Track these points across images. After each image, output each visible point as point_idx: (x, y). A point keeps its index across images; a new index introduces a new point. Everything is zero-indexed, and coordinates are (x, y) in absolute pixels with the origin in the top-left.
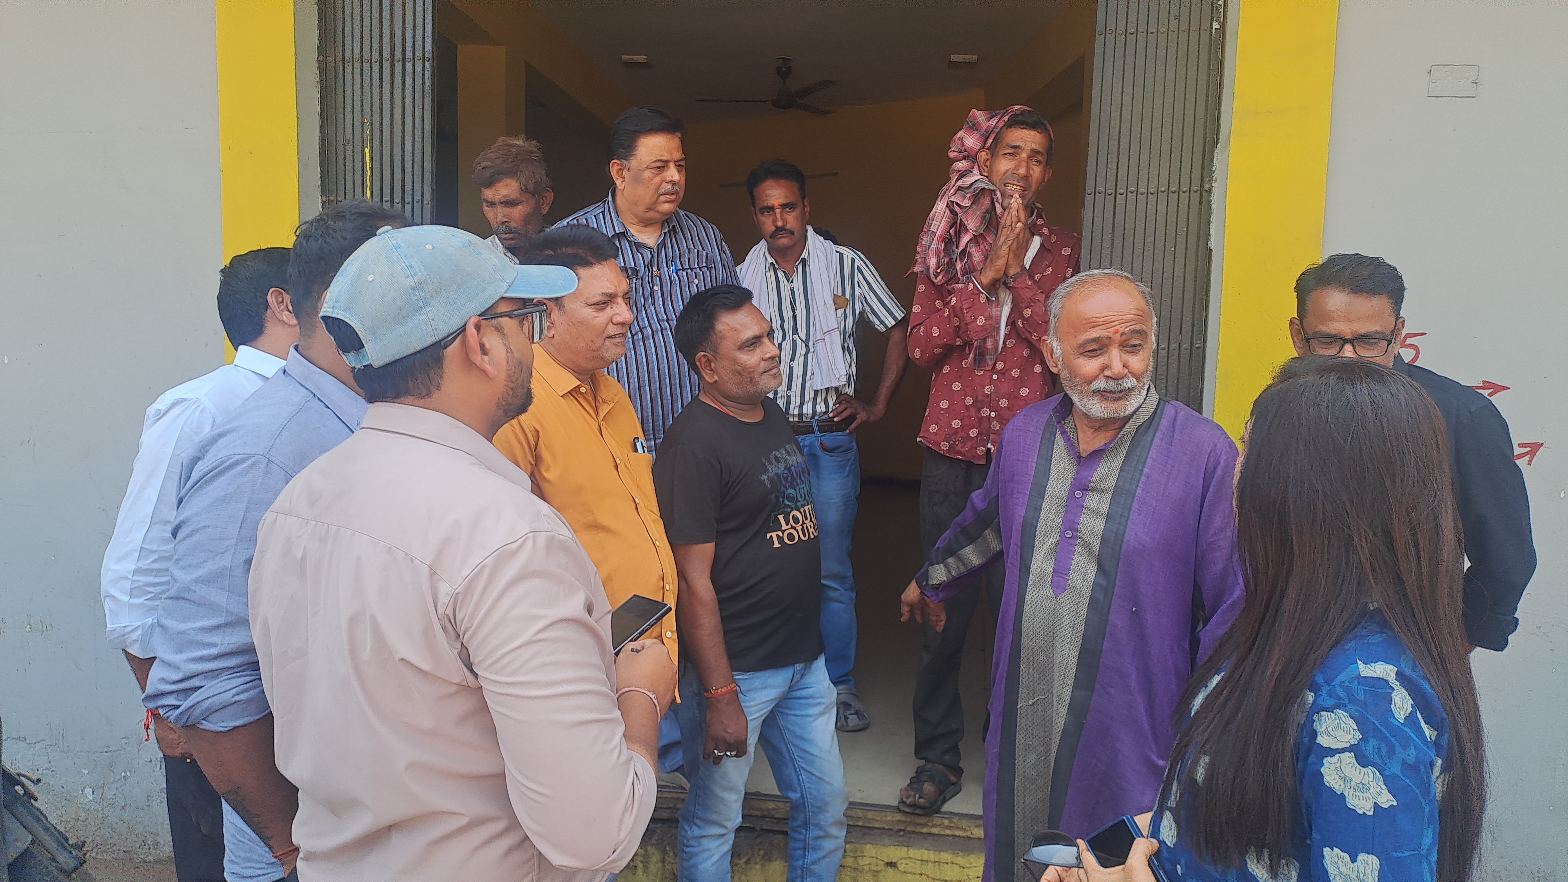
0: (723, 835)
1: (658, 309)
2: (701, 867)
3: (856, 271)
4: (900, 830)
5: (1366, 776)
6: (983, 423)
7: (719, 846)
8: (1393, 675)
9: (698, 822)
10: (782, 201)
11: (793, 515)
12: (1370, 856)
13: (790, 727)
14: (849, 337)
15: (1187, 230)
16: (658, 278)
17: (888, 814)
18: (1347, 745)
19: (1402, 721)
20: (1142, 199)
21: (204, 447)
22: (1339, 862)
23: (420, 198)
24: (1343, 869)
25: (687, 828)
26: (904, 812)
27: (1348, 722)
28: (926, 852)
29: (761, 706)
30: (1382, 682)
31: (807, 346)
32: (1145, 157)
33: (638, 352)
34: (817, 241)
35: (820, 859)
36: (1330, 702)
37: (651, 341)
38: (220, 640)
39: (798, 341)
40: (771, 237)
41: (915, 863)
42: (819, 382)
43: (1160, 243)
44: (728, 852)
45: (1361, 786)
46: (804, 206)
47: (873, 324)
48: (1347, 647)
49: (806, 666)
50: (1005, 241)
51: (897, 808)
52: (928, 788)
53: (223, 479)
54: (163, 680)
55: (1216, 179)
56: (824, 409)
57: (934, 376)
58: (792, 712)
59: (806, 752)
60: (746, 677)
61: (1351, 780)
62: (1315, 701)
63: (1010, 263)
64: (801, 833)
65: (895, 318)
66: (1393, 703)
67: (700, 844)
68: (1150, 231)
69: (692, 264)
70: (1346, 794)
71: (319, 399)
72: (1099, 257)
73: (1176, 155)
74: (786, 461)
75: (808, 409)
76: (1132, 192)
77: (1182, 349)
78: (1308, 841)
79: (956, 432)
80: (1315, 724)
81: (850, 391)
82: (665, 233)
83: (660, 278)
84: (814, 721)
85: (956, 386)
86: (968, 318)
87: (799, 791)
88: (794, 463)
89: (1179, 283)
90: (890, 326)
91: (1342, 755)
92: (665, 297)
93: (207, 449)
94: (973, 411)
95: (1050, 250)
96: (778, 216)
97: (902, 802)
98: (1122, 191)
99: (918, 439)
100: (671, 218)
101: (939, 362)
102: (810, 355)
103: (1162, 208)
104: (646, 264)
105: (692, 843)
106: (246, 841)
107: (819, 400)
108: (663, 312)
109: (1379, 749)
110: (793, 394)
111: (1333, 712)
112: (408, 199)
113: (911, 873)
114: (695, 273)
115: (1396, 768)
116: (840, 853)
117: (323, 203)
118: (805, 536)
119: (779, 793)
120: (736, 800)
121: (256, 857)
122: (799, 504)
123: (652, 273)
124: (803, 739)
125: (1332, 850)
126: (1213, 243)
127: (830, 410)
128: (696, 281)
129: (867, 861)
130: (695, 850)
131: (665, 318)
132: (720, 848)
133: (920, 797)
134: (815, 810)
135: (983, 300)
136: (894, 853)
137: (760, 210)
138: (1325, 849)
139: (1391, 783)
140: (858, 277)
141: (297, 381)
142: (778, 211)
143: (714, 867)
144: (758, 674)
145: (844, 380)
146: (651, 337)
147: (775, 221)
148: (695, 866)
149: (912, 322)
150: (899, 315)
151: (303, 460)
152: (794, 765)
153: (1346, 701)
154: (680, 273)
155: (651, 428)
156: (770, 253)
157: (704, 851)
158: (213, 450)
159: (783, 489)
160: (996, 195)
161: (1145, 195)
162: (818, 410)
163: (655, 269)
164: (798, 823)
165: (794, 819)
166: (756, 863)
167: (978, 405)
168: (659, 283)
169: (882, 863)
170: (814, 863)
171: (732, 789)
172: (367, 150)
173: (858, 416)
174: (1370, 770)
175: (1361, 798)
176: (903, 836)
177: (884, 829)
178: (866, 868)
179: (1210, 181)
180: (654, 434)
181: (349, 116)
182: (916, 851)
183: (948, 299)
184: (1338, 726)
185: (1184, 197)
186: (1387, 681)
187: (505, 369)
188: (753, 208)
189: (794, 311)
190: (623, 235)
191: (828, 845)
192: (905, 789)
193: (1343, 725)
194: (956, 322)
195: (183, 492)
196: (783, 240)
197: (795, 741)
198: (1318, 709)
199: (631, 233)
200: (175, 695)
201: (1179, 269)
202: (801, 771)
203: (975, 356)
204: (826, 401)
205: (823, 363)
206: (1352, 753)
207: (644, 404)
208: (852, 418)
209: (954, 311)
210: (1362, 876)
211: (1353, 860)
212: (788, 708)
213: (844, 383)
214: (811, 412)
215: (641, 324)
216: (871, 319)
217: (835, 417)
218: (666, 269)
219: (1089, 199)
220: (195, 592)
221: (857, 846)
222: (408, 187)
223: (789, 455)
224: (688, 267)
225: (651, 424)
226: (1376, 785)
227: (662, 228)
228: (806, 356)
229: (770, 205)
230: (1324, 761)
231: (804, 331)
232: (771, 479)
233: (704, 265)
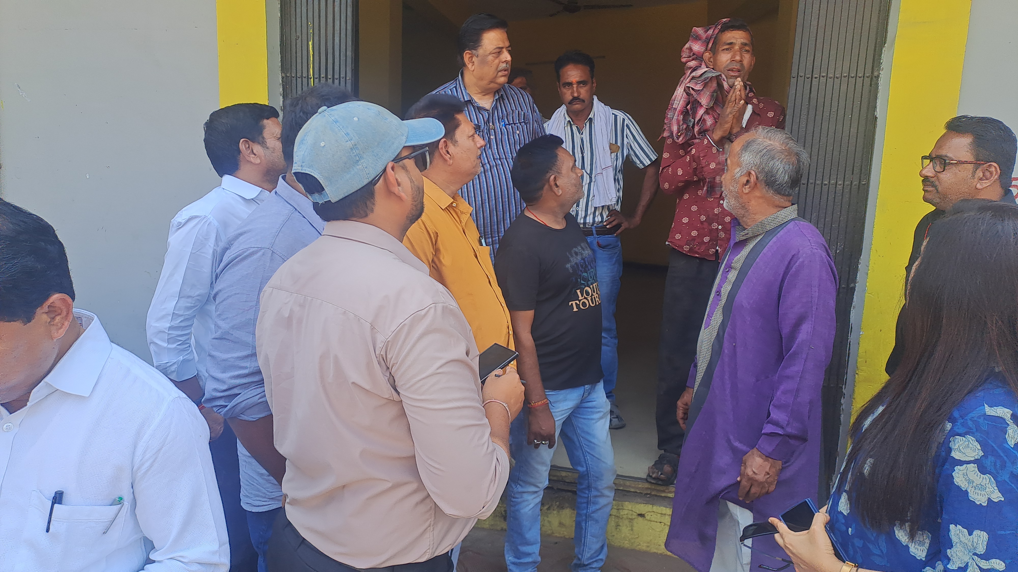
0: (536, 492)
1: (494, 152)
2: (522, 511)
3: (625, 127)
4: (647, 494)
5: (984, 480)
6: (714, 234)
7: (534, 498)
8: (1009, 416)
9: (521, 483)
10: (578, 79)
11: (586, 290)
12: (982, 532)
13: (579, 425)
14: (619, 172)
15: (861, 103)
16: (493, 130)
17: (640, 483)
18: (972, 459)
19: (1012, 447)
20: (830, 81)
21: (230, 241)
22: (960, 534)
23: (344, 75)
24: (963, 539)
25: (514, 487)
26: (651, 483)
27: (974, 444)
28: (664, 508)
29: (563, 412)
30: (1001, 420)
31: (591, 177)
32: (833, 52)
33: (481, 180)
34: (600, 106)
35: (598, 510)
36: (961, 431)
37: (490, 173)
38: (249, 364)
39: (585, 174)
40: (569, 103)
41: (657, 515)
42: (598, 202)
43: (841, 112)
44: (540, 502)
45: (980, 486)
46: (593, 83)
47: (636, 163)
48: (977, 395)
49: (592, 387)
50: (730, 110)
51: (646, 480)
52: (667, 468)
53: (246, 262)
54: (215, 390)
55: (883, 69)
56: (600, 220)
57: (678, 200)
58: (582, 416)
59: (590, 442)
60: (554, 393)
61: (973, 482)
62: (952, 429)
63: (733, 125)
64: (586, 493)
65: (650, 159)
66: (1007, 434)
67: (522, 497)
68: (835, 104)
69: (515, 120)
70: (969, 491)
71: (299, 212)
72: (798, 121)
73: (855, 51)
74: (582, 254)
75: (589, 220)
76: (823, 77)
77: (853, 185)
78: (939, 520)
79: (694, 239)
80: (951, 443)
81: (618, 208)
82: (496, 100)
83: (494, 130)
84: (596, 422)
85: (694, 208)
86: (704, 163)
87: (585, 466)
88: (587, 256)
89: (853, 140)
90: (647, 165)
91: (968, 465)
92: (498, 143)
93: (232, 242)
94: (706, 225)
95: (759, 114)
96: (575, 89)
97: (649, 475)
98: (816, 76)
99: (667, 243)
100: (500, 89)
101: (680, 191)
102: (592, 184)
103: (844, 87)
104: (485, 121)
105: (517, 496)
106: (255, 484)
107: (597, 213)
108: (497, 154)
109: (995, 463)
110: (580, 209)
111: (965, 437)
112: (337, 76)
113: (654, 521)
114: (517, 126)
115: (1006, 477)
116: (609, 507)
117: (283, 78)
118: (593, 304)
119: (571, 467)
120: (546, 471)
121: (261, 494)
122: (589, 283)
123: (489, 127)
124: (588, 434)
125: (956, 526)
126: (878, 113)
127: (604, 220)
128: (518, 132)
129: (626, 512)
130: (519, 500)
131: (498, 157)
132: (535, 500)
133: (661, 474)
134: (595, 478)
135: (714, 150)
136: (643, 508)
137: (563, 85)
138: (951, 525)
139: (1001, 486)
140: (626, 131)
141: (285, 200)
142: (575, 86)
143: (531, 511)
144: (563, 392)
145: (614, 201)
146: (489, 171)
147: (572, 93)
148: (518, 510)
149: (663, 164)
150: (654, 157)
151: (292, 251)
152: (582, 450)
153: (975, 430)
154: (507, 126)
155: (489, 230)
156: (568, 114)
157: (524, 501)
158: (236, 244)
159: (580, 273)
160: (722, 77)
161: (833, 79)
162: (596, 220)
163: (491, 124)
164: (584, 486)
165: (581, 484)
166: (554, 510)
167: (710, 221)
168: (494, 134)
169: (636, 514)
170: (593, 512)
171: (543, 464)
172: (310, 43)
173: (622, 225)
174: (987, 476)
175: (979, 494)
176: (648, 497)
177: (636, 492)
178: (625, 517)
179: (879, 70)
180: (491, 234)
181: (298, 20)
182: (658, 507)
183: (689, 149)
184: (968, 446)
185: (859, 81)
186: (1004, 420)
187: (411, 193)
188: (558, 83)
189: (582, 153)
190: (470, 102)
191: (602, 501)
192: (652, 468)
193: (970, 445)
194: (694, 165)
195: (218, 271)
196: (577, 105)
197: (583, 435)
198: (954, 433)
199: (475, 101)
200: (223, 399)
201: (854, 130)
202: (587, 454)
203: (708, 188)
204: (601, 215)
205: (601, 189)
206: (976, 465)
207: (485, 215)
208: (618, 226)
209: (693, 158)
210: (975, 544)
211: (970, 534)
212: (579, 414)
213: (614, 203)
214: (591, 221)
215: (483, 162)
216: (634, 160)
217: (607, 225)
218: (498, 124)
219: (793, 81)
220: (232, 335)
221: (620, 503)
222: (337, 68)
223: (584, 250)
224: (512, 122)
225: (489, 228)
226: (990, 487)
227: (494, 96)
228: (590, 184)
229: (570, 82)
230: (955, 468)
231: (589, 167)
232: (572, 267)
233: (523, 121)
